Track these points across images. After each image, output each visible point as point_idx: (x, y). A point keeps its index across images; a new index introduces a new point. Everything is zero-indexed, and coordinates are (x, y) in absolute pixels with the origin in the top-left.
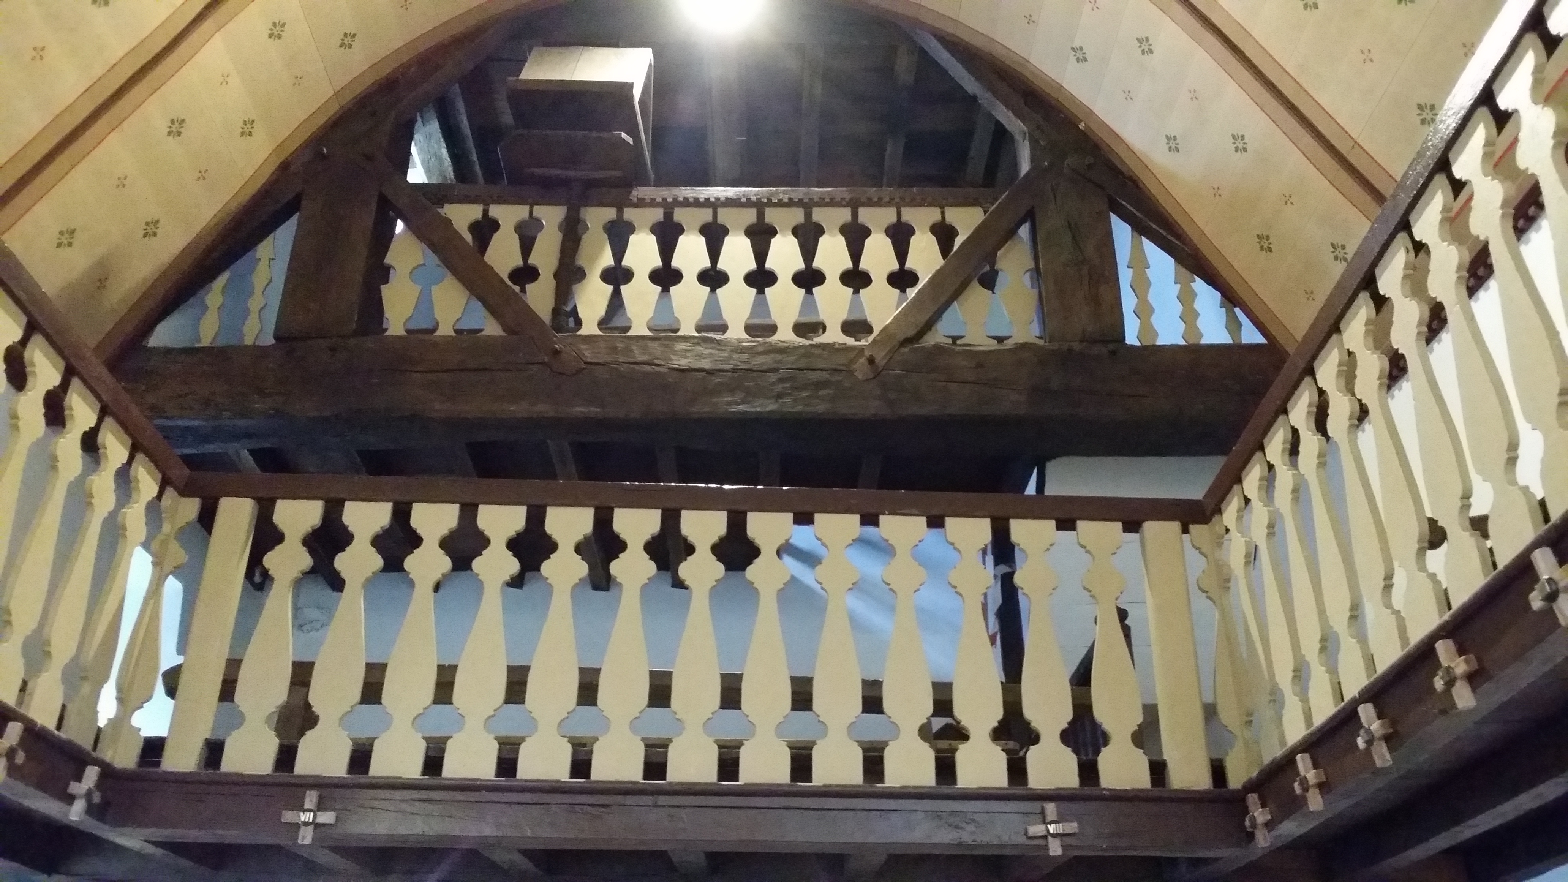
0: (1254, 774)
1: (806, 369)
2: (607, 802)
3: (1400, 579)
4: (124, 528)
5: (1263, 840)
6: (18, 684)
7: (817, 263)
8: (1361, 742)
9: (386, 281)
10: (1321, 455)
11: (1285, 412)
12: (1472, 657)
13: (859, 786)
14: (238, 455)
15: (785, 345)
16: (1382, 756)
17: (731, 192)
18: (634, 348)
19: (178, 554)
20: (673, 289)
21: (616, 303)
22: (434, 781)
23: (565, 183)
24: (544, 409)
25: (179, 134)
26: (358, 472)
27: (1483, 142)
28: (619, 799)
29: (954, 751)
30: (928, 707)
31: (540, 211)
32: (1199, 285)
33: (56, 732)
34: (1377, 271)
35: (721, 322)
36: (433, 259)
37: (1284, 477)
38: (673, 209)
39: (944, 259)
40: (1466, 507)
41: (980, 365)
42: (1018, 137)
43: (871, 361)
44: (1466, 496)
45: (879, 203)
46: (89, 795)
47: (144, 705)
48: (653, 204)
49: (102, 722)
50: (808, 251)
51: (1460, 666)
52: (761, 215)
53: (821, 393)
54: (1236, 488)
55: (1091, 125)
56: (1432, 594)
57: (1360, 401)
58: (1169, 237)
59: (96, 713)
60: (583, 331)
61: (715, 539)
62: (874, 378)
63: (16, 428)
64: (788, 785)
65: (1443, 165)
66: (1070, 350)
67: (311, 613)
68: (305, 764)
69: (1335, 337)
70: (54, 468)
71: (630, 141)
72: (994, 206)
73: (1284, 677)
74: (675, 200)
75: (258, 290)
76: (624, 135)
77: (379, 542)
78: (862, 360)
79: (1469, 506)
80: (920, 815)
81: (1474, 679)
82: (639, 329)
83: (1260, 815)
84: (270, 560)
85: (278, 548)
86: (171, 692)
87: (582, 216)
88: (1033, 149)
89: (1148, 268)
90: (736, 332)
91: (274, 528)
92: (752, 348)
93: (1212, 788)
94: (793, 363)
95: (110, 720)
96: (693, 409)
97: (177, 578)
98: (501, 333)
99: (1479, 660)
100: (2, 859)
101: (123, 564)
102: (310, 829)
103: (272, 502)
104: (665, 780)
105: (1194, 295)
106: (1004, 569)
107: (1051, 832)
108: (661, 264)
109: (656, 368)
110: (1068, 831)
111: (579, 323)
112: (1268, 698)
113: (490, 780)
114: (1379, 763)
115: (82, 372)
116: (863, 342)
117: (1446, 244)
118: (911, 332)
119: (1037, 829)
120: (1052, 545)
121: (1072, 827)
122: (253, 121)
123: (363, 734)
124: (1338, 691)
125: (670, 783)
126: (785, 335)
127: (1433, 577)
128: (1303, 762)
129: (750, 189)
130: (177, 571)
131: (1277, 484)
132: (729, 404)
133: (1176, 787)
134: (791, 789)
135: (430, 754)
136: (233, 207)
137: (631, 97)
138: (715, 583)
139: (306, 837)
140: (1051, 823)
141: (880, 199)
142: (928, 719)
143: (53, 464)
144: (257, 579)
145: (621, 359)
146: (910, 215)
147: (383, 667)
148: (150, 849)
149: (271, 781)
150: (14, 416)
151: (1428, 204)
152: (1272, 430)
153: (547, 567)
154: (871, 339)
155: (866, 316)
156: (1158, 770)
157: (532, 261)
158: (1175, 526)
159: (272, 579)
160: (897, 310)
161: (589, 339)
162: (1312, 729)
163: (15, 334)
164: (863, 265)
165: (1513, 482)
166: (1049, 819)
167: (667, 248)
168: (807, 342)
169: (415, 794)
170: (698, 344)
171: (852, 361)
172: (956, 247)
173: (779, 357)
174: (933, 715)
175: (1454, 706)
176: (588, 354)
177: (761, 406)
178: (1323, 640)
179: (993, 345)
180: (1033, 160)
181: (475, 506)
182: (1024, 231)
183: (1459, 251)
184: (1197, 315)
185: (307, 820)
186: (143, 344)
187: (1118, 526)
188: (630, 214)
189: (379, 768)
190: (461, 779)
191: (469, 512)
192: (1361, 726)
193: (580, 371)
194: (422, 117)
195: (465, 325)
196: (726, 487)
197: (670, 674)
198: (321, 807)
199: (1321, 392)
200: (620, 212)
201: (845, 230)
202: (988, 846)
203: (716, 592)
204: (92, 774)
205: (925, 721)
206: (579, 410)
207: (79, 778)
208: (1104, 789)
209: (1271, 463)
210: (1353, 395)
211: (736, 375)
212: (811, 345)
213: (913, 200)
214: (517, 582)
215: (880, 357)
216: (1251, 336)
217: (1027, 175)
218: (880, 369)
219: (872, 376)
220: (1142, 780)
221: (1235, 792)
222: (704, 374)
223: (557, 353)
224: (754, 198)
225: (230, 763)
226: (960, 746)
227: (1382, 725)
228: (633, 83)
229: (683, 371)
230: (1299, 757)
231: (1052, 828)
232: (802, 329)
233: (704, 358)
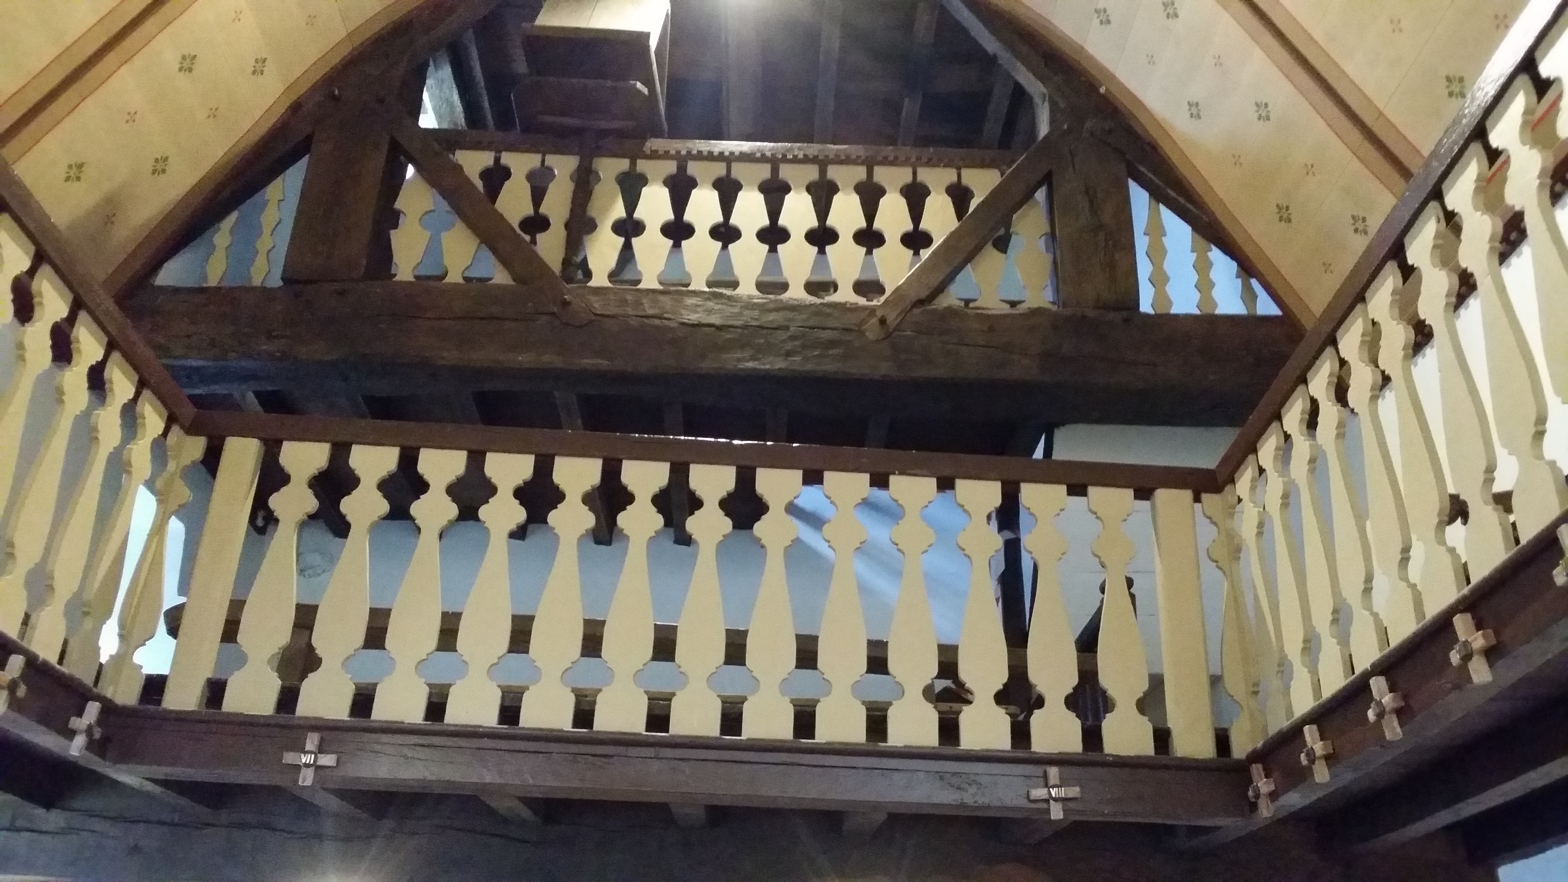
0: (1259, 745)
1: (818, 328)
2: (610, 753)
3: (1417, 552)
4: (129, 464)
5: (1266, 811)
6: (21, 617)
7: (831, 221)
8: (1371, 715)
9: (395, 226)
10: (1341, 425)
11: (1305, 381)
12: (1490, 631)
13: (863, 744)
14: (243, 397)
15: (796, 303)
16: (1393, 730)
17: (745, 146)
18: (644, 301)
19: (184, 493)
20: (684, 243)
21: (627, 255)
22: (437, 727)
23: (579, 132)
24: (551, 359)
25: (190, 70)
26: (363, 417)
27: (1522, 110)
28: (620, 750)
29: (959, 713)
30: (933, 669)
31: (552, 160)
32: (1216, 254)
33: (58, 667)
34: (1407, 240)
35: (732, 279)
36: (444, 206)
37: (1301, 446)
38: (687, 162)
39: (959, 220)
40: (1489, 480)
41: (991, 329)
42: (1037, 100)
43: (883, 321)
44: (1490, 470)
45: (894, 163)
46: (89, 731)
47: (147, 643)
48: (666, 156)
49: (103, 659)
50: (822, 209)
51: (1478, 641)
52: (775, 171)
53: (831, 352)
54: (1251, 458)
55: (1113, 90)
56: (1450, 567)
57: (1383, 372)
58: (1188, 205)
59: (98, 649)
60: (592, 283)
61: (723, 493)
62: (884, 339)
63: (22, 358)
64: (792, 741)
65: (1480, 133)
66: (1084, 317)
67: (315, 559)
68: (305, 707)
69: (1359, 307)
70: (60, 401)
71: (645, 91)
72: (1011, 169)
73: (1293, 648)
74: (689, 152)
75: (267, 231)
76: (639, 85)
77: (386, 486)
78: (874, 321)
79: (1493, 480)
80: (922, 775)
81: (1491, 654)
82: (650, 282)
83: (1264, 785)
84: (275, 501)
85: (284, 489)
86: (173, 631)
87: (594, 166)
88: (1052, 111)
89: (1165, 235)
90: (747, 289)
91: (281, 470)
92: (763, 304)
93: (1216, 757)
94: (804, 320)
95: (111, 656)
96: (703, 365)
97: (181, 519)
98: (512, 283)
99: (1497, 634)
100: (1, 792)
101: (127, 503)
102: (312, 769)
103: (279, 443)
104: (667, 732)
105: (1209, 265)
106: (1009, 535)
107: (1054, 796)
108: (673, 217)
109: (666, 322)
110: (1070, 795)
111: (588, 275)
112: (1276, 669)
113: (493, 728)
114: (1389, 736)
115: (89, 304)
116: (875, 303)
117: (1479, 213)
118: (924, 294)
119: (1039, 793)
120: (1062, 510)
121: (1074, 791)
122: (265, 59)
123: (366, 679)
124: (1349, 663)
125: (673, 736)
126: (796, 293)
127: (1452, 551)
128: (1310, 733)
129: (765, 144)
130: (182, 512)
131: (1294, 453)
132: (739, 360)
133: (1179, 755)
134: (795, 745)
135: (434, 700)
136: (242, 145)
137: (647, 48)
138: (722, 538)
139: (307, 778)
140: (1053, 787)
141: (896, 158)
142: (932, 679)
143: (59, 395)
144: (260, 522)
145: (630, 312)
146: (926, 175)
147: (387, 613)
148: (150, 787)
149: (273, 722)
150: (21, 346)
151: (1462, 172)
152: (1291, 400)
153: (553, 517)
154: (883, 299)
155: (878, 276)
156: (1162, 737)
157: (543, 210)
158: (1188, 494)
159: (277, 521)
160: (910, 269)
161: (598, 291)
162: (1321, 701)
163: (23, 263)
164: (877, 225)
165: (1540, 456)
166: (1051, 783)
167: (679, 202)
168: (818, 301)
169: (414, 739)
170: (709, 299)
171: (863, 322)
172: (971, 209)
173: (790, 315)
174: (937, 677)
175: (1469, 679)
176: (598, 305)
177: (770, 363)
178: (1335, 611)
179: (1006, 309)
180: (1053, 122)
181: (483, 454)
182: (1041, 195)
183: (1492, 219)
184: (1212, 285)
185: (308, 762)
186: (151, 281)
187: (1130, 493)
188: (643, 166)
189: (381, 712)
190: (463, 726)
191: (476, 460)
192: (1372, 699)
193: (591, 322)
194: (434, 61)
195: (474, 274)
196: (736, 442)
197: (674, 629)
198: (321, 749)
199: (1343, 363)
200: (633, 164)
201: (859, 189)
202: (989, 807)
203: (723, 547)
204: (93, 710)
205: (930, 682)
206: (589, 362)
207: (80, 714)
208: (1108, 755)
209: (1288, 433)
210: (1377, 367)
211: (746, 332)
212: (821, 304)
213: (930, 160)
214: (519, 534)
215: (892, 318)
216: (1266, 307)
217: (1046, 137)
218: (891, 330)
219: (883, 336)
220: (1146, 747)
221: (1239, 762)
222: (713, 329)
223: (565, 304)
224: (768, 154)
225: (232, 703)
226: (964, 708)
227: (1394, 699)
228: (649, 33)
229: (693, 325)
230: (1306, 729)
231: (1054, 792)
232: (813, 287)
233: (715, 314)
